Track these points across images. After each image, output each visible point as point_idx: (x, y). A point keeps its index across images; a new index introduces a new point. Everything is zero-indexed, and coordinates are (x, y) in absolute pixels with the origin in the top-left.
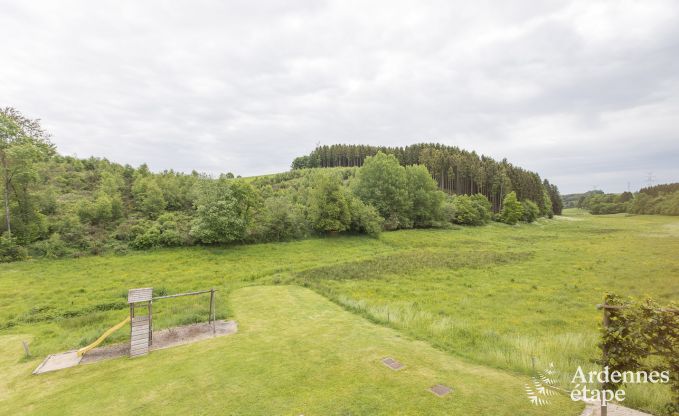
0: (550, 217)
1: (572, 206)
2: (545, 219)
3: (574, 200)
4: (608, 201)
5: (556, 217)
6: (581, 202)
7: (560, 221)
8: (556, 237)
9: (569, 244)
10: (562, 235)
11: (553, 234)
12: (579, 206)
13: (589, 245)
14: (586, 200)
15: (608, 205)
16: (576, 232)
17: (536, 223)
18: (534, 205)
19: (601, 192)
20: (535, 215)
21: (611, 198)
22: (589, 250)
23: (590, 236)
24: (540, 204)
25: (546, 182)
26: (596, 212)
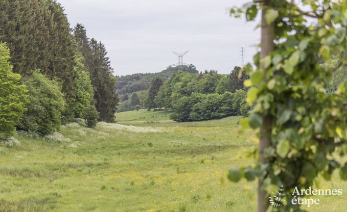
0: (91, 124)
1: (135, 104)
2: (78, 127)
3: (139, 88)
4: (206, 91)
5: (103, 124)
6: (153, 93)
7: (111, 132)
8: (105, 165)
9: (134, 176)
10: (116, 161)
11: (97, 159)
12: (151, 105)
13: (176, 175)
14: (164, 88)
15: (207, 98)
16: (146, 153)
17: (58, 136)
18: (54, 86)
19: (191, 70)
20: (57, 116)
21: (211, 81)
22: (175, 184)
23: (174, 159)
24: (68, 85)
25: (80, 30)
26: (184, 115)
